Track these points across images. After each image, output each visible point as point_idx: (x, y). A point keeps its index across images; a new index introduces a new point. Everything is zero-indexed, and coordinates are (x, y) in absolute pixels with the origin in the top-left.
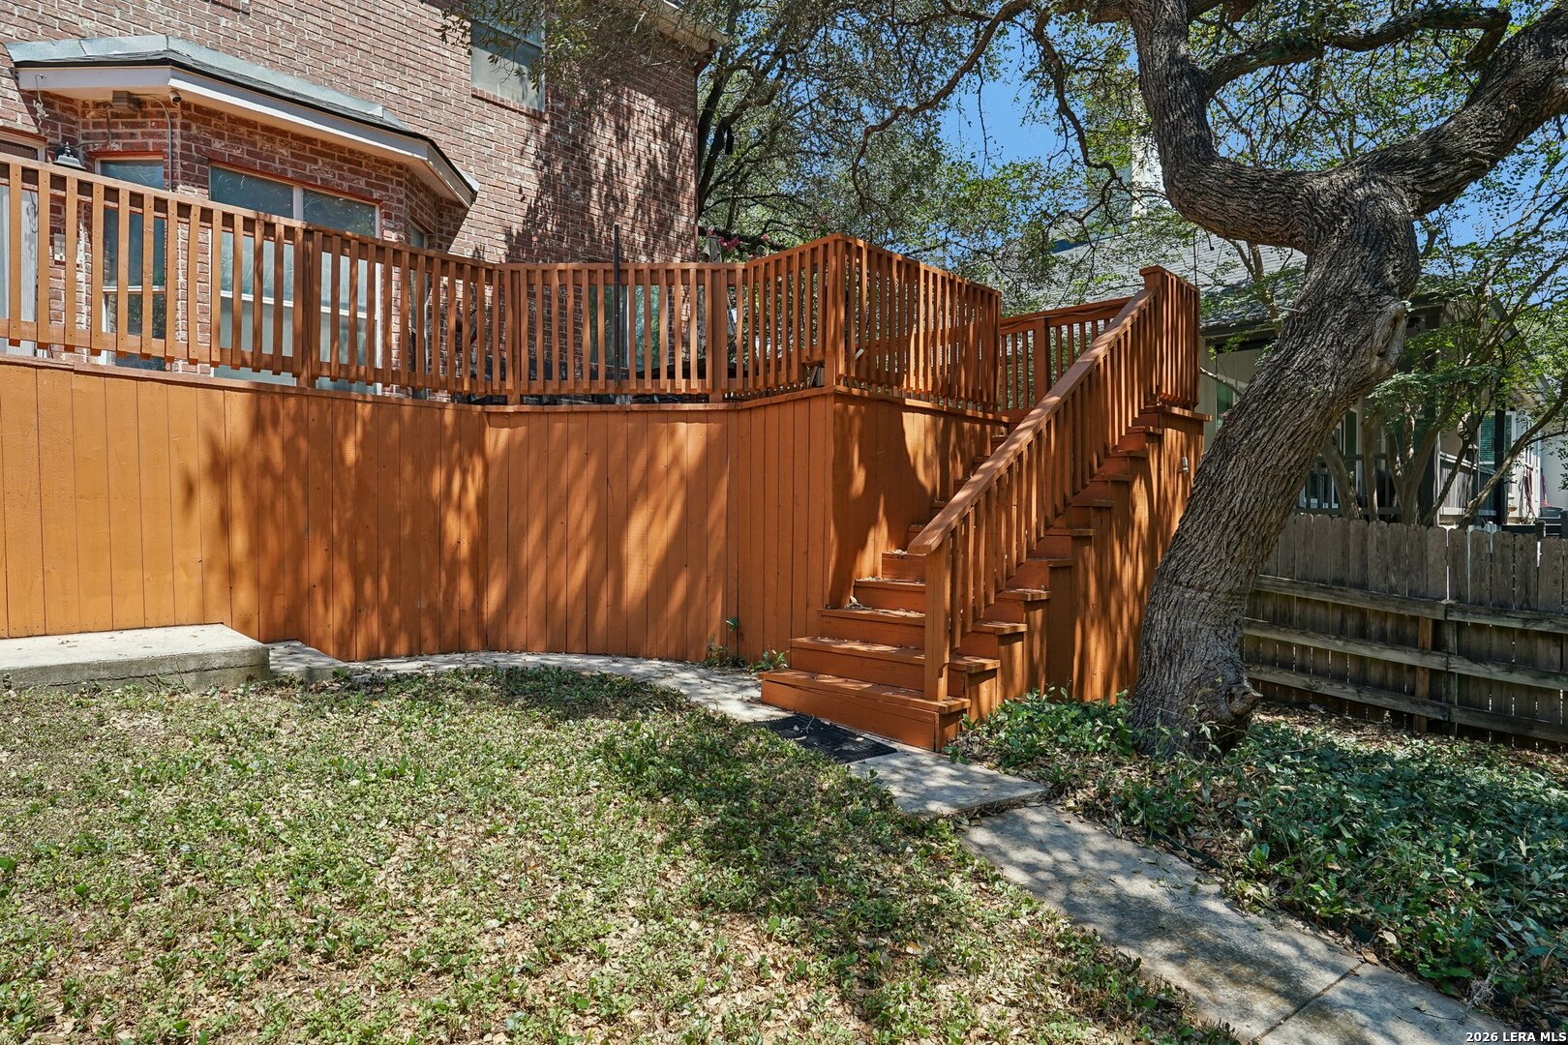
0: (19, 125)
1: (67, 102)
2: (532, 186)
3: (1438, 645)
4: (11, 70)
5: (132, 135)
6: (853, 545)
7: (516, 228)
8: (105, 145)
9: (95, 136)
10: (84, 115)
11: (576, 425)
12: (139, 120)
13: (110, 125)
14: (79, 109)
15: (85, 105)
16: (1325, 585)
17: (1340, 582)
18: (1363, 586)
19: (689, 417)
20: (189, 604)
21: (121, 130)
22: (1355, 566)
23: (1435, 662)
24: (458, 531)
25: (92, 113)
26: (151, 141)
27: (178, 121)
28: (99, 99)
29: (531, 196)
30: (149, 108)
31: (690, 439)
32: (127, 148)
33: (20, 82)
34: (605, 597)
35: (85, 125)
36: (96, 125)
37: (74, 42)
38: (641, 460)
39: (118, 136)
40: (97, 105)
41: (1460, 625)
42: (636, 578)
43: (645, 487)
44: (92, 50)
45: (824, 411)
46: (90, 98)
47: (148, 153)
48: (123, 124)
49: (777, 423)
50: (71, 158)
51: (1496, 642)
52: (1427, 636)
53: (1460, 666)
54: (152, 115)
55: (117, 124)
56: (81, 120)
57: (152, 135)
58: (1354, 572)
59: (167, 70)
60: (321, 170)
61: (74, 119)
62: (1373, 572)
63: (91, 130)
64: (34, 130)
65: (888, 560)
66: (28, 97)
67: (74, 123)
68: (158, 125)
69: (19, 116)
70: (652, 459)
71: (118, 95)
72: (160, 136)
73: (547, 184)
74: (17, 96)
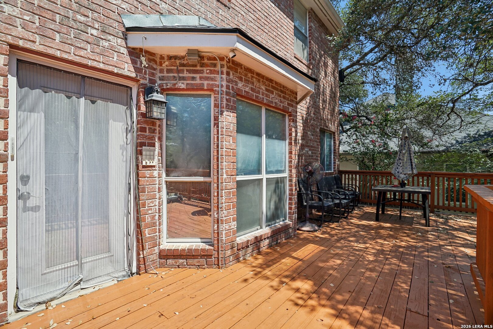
0: (126, 73)
1: (150, 54)
4: (123, 32)
5: (193, 78)
8: (175, 85)
9: (168, 78)
10: (161, 65)
12: (198, 68)
13: (179, 71)
14: (158, 60)
15: (162, 57)
21: (186, 74)
25: (167, 63)
26: (206, 83)
27: (225, 70)
28: (172, 54)
30: (206, 61)
32: (189, 87)
33: (128, 41)
35: (161, 71)
36: (169, 71)
37: (156, 17)
39: (184, 79)
40: (170, 58)
44: (167, 22)
46: (165, 53)
47: (203, 90)
48: (187, 70)
50: (159, 95)
54: (207, 66)
55: (183, 70)
56: (159, 68)
57: (207, 79)
59: (234, 37)
60: (274, 98)
61: (155, 66)
63: (165, 74)
64: (133, 75)
66: (132, 52)
67: (155, 69)
68: (211, 72)
69: (126, 65)
71: (191, 52)
72: (212, 79)
74: (124, 51)
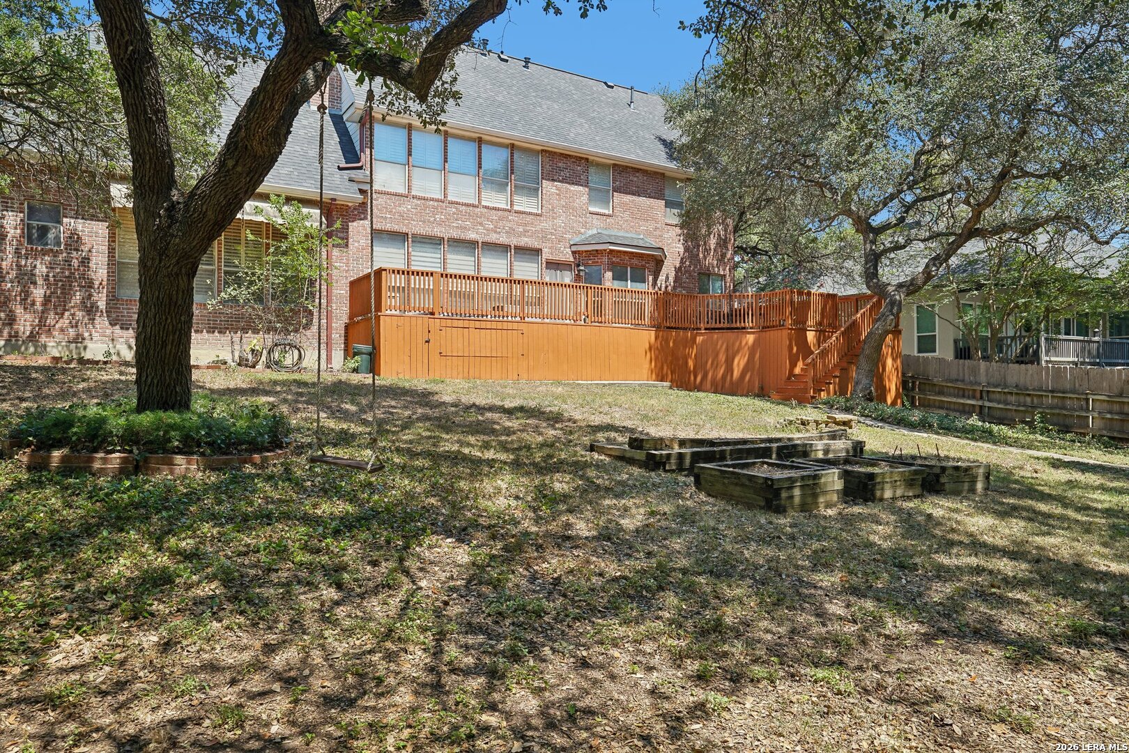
1: (579, 252)
2: (682, 250)
3: (981, 398)
4: (570, 246)
5: (595, 259)
6: (793, 365)
7: (678, 265)
8: (587, 262)
9: (585, 260)
10: (582, 254)
11: (720, 335)
12: (596, 255)
16: (951, 381)
17: (957, 380)
18: (963, 381)
19: (749, 333)
20: (646, 377)
22: (961, 375)
23: (980, 403)
24: (691, 363)
25: (584, 254)
26: (599, 260)
29: (682, 253)
30: (599, 252)
31: (751, 338)
32: (593, 262)
33: (572, 249)
34: (729, 378)
35: (582, 257)
38: (737, 344)
39: (590, 260)
41: (988, 392)
42: (736, 374)
43: (738, 351)
45: (785, 333)
47: (598, 263)
48: (592, 256)
49: (773, 335)
51: (998, 396)
52: (978, 395)
53: (987, 404)
54: (600, 254)
55: (590, 256)
58: (961, 378)
59: (608, 244)
60: (635, 261)
61: (580, 255)
62: (967, 377)
63: (584, 258)
65: (802, 369)
66: (574, 253)
67: (580, 257)
68: (601, 256)
69: (572, 257)
70: (741, 343)
71: (593, 250)
72: (602, 259)
73: (687, 249)
74: (570, 253)
